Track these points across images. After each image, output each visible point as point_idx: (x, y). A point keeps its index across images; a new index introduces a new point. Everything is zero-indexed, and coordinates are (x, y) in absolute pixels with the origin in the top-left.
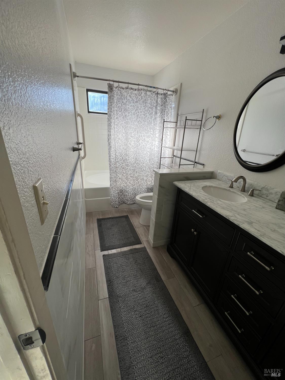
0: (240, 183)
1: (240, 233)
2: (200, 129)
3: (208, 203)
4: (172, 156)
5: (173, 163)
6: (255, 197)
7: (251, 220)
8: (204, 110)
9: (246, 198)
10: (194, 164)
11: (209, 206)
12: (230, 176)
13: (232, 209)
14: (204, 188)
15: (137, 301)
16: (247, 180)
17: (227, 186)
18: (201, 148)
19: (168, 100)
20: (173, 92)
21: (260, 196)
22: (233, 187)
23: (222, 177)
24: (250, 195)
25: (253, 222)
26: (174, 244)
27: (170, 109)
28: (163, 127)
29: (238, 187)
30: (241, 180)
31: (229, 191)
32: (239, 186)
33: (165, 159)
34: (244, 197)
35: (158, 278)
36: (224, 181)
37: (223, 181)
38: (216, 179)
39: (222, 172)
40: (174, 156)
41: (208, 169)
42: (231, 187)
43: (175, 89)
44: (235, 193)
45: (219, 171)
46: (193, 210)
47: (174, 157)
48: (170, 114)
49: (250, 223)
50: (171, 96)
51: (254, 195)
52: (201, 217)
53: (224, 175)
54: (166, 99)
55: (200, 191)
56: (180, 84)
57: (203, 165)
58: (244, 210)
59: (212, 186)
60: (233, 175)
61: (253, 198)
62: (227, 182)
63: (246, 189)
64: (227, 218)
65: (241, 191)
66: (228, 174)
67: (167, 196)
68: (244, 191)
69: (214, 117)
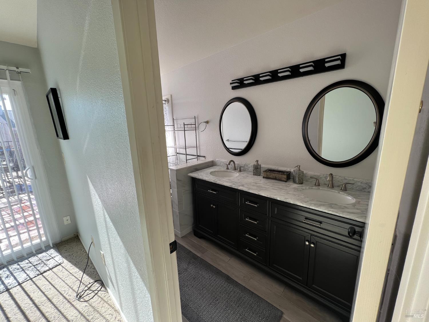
0: (232, 165)
1: (240, 193)
2: (196, 130)
3: (217, 182)
4: (174, 152)
5: (177, 160)
7: (242, 184)
8: (195, 117)
10: (197, 158)
11: (219, 183)
12: (225, 161)
13: (232, 181)
14: (211, 173)
15: (185, 280)
16: (236, 162)
17: (224, 169)
18: (199, 145)
20: (165, 101)
21: (244, 170)
24: (239, 171)
26: (199, 225)
29: (232, 168)
30: (232, 163)
31: (227, 171)
34: (236, 173)
35: (195, 257)
36: (222, 165)
38: (216, 165)
39: (219, 160)
40: (178, 153)
41: (209, 159)
42: (228, 169)
44: (231, 172)
45: (217, 159)
46: (209, 191)
49: (243, 186)
51: (241, 171)
52: (215, 193)
53: (221, 162)
55: (210, 176)
56: (170, 95)
57: (204, 157)
58: (238, 180)
59: (215, 171)
60: (227, 160)
61: (242, 172)
62: (224, 166)
63: (236, 168)
64: (231, 187)
65: (234, 170)
66: (223, 160)
67: (184, 187)
68: (236, 170)
69: (204, 122)
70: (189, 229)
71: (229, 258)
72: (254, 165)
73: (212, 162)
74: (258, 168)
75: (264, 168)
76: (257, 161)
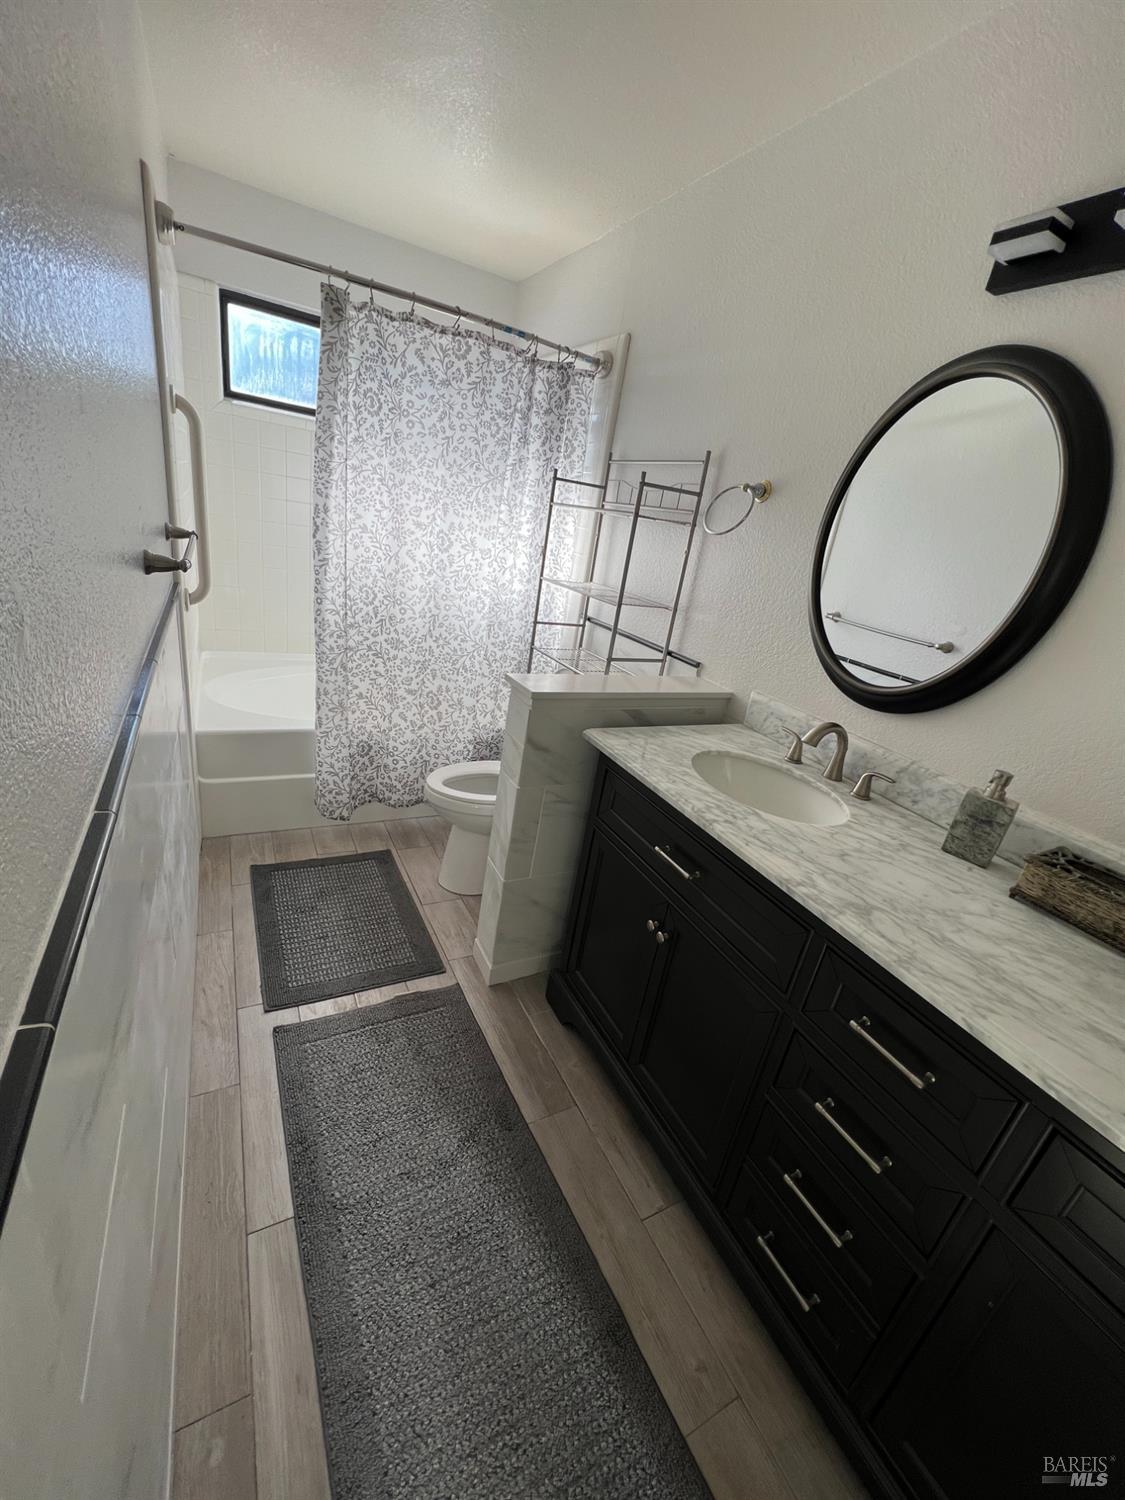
0: (825, 746)
1: (827, 947)
2: (694, 525)
3: (715, 824)
4: (580, 617)
5: (581, 645)
6: (876, 802)
7: (868, 900)
8: (709, 453)
9: (845, 807)
10: (663, 661)
11: (719, 836)
12: (794, 718)
13: (802, 852)
14: (700, 761)
16: (851, 739)
17: (776, 754)
18: (691, 601)
19: (573, 395)
20: (596, 362)
21: (890, 800)
22: (803, 760)
23: (765, 720)
24: (858, 795)
25: (874, 908)
26: (577, 972)
27: (581, 429)
28: (552, 500)
29: (819, 762)
30: (833, 736)
31: (788, 774)
32: (820, 758)
33: (550, 629)
34: (838, 802)
35: (507, 1115)
36: (773, 733)
37: (765, 735)
38: (742, 723)
39: (765, 700)
40: (589, 619)
41: (714, 683)
42: (796, 760)
43: (603, 352)
44: (808, 783)
45: (753, 695)
46: (657, 848)
47: (587, 623)
48: (579, 451)
49: (865, 912)
50: (588, 379)
51: (872, 795)
52: (687, 875)
53: (772, 713)
54: (565, 386)
55: (687, 774)
56: (623, 336)
57: (697, 665)
58: (843, 856)
59: (727, 755)
60: (804, 715)
61: (869, 806)
62: (781, 738)
63: (846, 770)
64: (784, 889)
65: (829, 777)
66: (784, 709)
67: (557, 782)
68: (839, 779)
69: (746, 487)
70: (531, 962)
71: (660, 1203)
72: (972, 797)
73: (728, 700)
74: (990, 823)
75: (1030, 827)
76: (1004, 780)
